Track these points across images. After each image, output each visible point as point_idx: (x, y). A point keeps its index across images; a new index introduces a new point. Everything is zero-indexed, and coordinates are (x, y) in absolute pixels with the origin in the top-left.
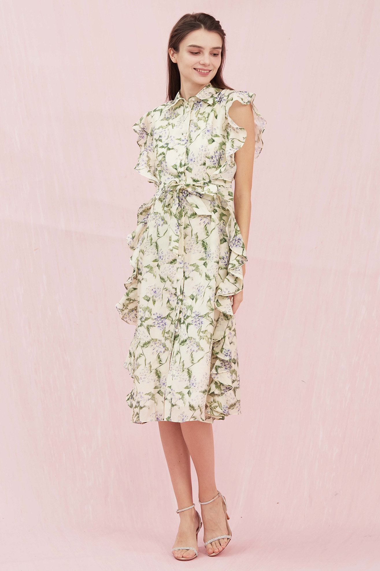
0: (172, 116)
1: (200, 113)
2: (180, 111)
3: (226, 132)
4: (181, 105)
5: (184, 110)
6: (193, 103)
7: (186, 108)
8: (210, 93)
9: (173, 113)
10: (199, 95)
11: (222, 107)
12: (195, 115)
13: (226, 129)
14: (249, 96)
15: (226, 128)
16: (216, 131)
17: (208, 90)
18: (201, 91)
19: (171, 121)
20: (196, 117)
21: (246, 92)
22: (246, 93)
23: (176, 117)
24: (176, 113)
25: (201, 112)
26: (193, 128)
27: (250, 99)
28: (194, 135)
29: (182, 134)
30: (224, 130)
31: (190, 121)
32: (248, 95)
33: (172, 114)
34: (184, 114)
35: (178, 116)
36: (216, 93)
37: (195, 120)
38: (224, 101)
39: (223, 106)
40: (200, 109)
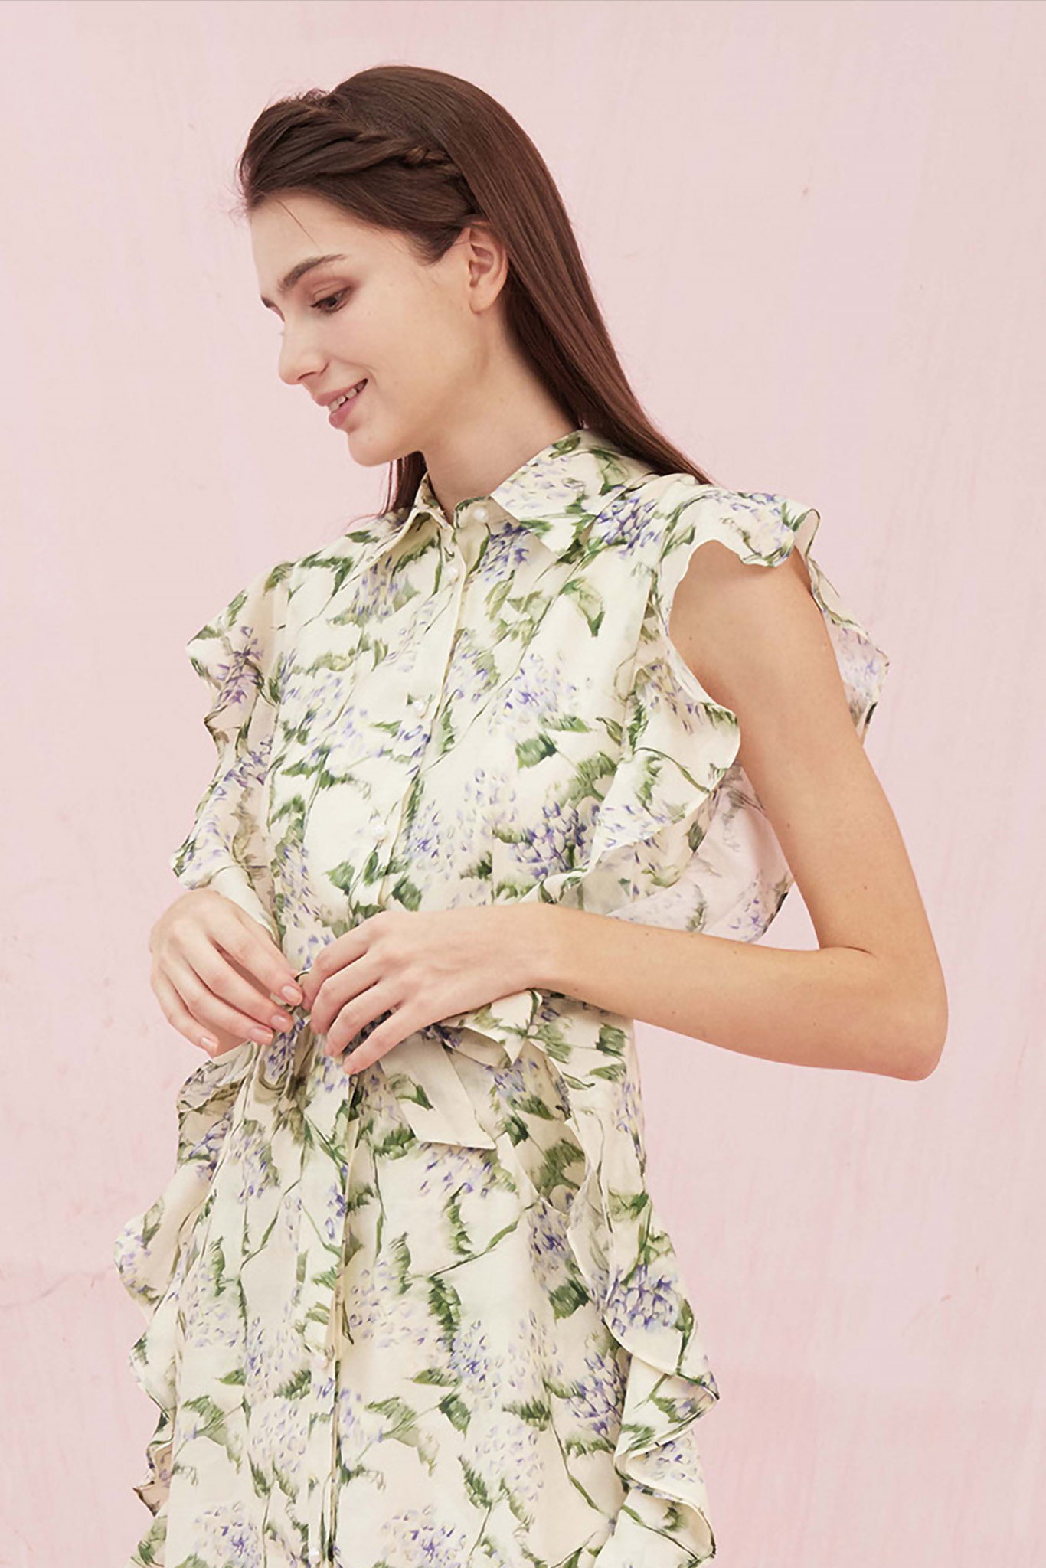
0: (381, 599)
1: (511, 595)
2: (420, 573)
3: (633, 710)
4: (432, 544)
5: (439, 572)
6: (485, 535)
7: (448, 560)
8: (572, 481)
9: (388, 582)
10: (507, 491)
11: (637, 574)
12: (483, 608)
13: (634, 693)
14: (786, 522)
15: (636, 685)
16: (575, 700)
17: (564, 465)
18: (522, 469)
19: (374, 629)
20: (492, 617)
21: (771, 499)
22: (771, 506)
23: (398, 605)
24: (401, 586)
25: (518, 591)
26: (466, 677)
27: (788, 538)
28: (462, 713)
29: (410, 702)
30: (625, 695)
31: (457, 637)
32: (779, 518)
33: (384, 590)
34: (436, 591)
35: (409, 598)
36: (606, 490)
37: (483, 632)
38: (650, 542)
39: (644, 568)
40: (516, 575)
